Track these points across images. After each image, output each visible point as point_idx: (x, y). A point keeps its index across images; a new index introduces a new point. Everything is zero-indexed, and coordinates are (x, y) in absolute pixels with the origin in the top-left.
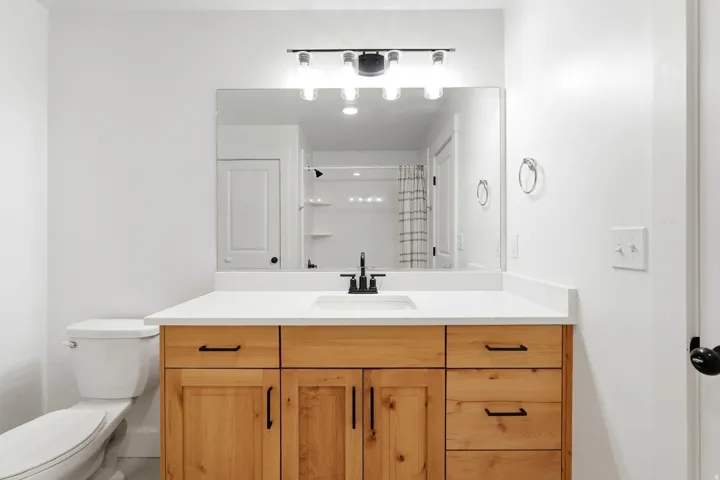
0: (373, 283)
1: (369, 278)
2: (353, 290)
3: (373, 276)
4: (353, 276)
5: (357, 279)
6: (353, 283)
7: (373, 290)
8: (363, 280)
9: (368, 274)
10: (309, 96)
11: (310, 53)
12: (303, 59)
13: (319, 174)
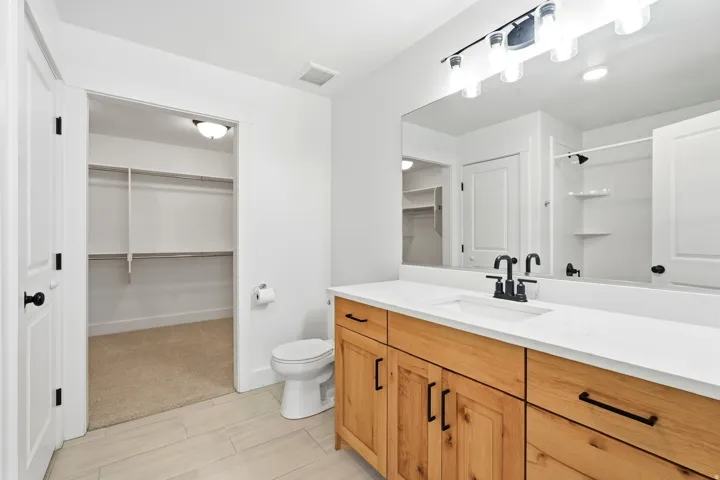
0: (521, 289)
1: (516, 283)
2: (499, 294)
3: (521, 281)
4: (500, 278)
5: (503, 281)
6: (499, 286)
7: (520, 296)
8: (510, 284)
9: (515, 278)
10: (472, 93)
11: (460, 55)
12: (454, 62)
13: (582, 159)
